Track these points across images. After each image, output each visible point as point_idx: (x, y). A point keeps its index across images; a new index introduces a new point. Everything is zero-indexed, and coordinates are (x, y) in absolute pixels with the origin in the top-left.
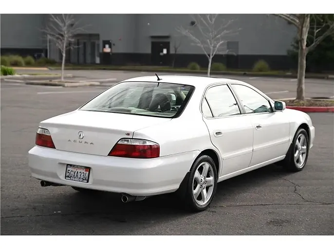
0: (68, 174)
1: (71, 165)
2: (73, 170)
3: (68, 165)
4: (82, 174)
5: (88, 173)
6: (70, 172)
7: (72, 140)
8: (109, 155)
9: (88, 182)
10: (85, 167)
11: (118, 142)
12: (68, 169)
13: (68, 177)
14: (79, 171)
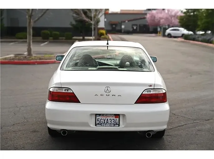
0: (97, 122)
1: (100, 115)
2: (103, 118)
3: (96, 115)
4: (113, 121)
5: (118, 119)
6: (100, 120)
7: (99, 95)
8: (135, 103)
9: (119, 126)
10: (115, 114)
11: (143, 92)
12: (97, 118)
13: (98, 124)
14: (109, 118)
